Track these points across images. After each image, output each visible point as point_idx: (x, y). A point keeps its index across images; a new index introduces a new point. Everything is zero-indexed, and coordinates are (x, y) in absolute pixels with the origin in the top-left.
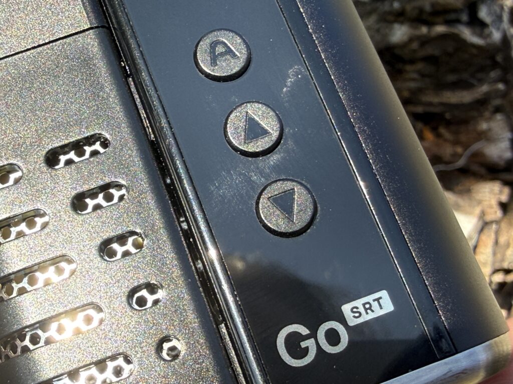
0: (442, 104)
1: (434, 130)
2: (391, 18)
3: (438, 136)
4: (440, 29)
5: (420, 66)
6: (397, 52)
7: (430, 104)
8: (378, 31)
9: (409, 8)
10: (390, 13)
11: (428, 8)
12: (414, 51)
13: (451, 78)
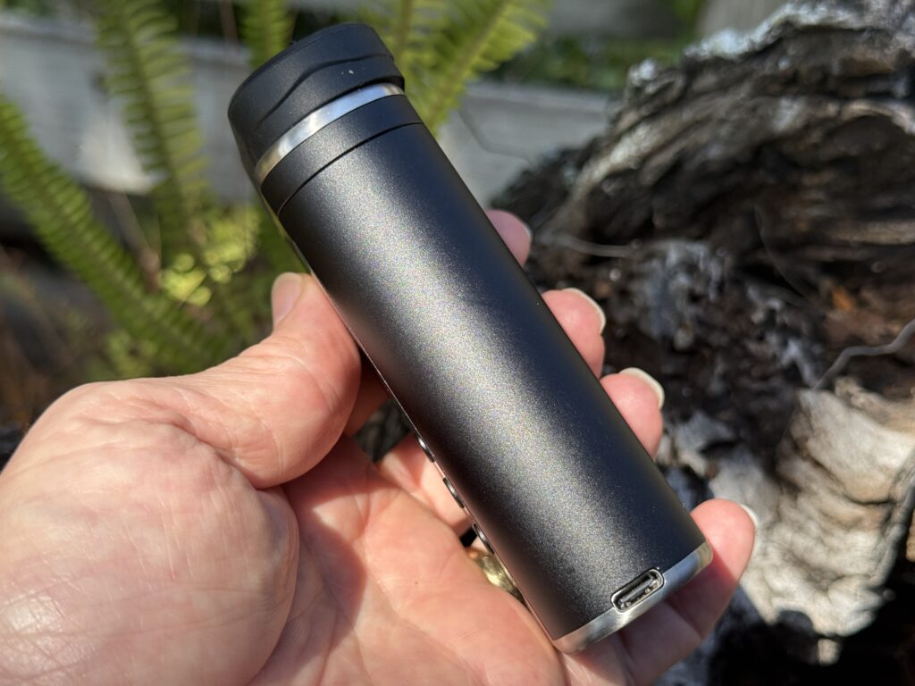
0: (866, 245)
1: (854, 292)
2: (775, 88)
3: (862, 304)
4: (859, 107)
5: (828, 176)
6: (787, 148)
7: (845, 245)
8: (754, 109)
9: (804, 69)
10: (774, 78)
11: (836, 69)
12: (816, 146)
13: (884, 201)
